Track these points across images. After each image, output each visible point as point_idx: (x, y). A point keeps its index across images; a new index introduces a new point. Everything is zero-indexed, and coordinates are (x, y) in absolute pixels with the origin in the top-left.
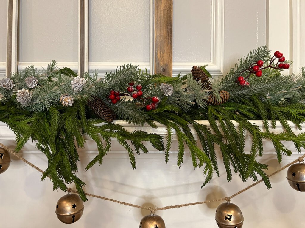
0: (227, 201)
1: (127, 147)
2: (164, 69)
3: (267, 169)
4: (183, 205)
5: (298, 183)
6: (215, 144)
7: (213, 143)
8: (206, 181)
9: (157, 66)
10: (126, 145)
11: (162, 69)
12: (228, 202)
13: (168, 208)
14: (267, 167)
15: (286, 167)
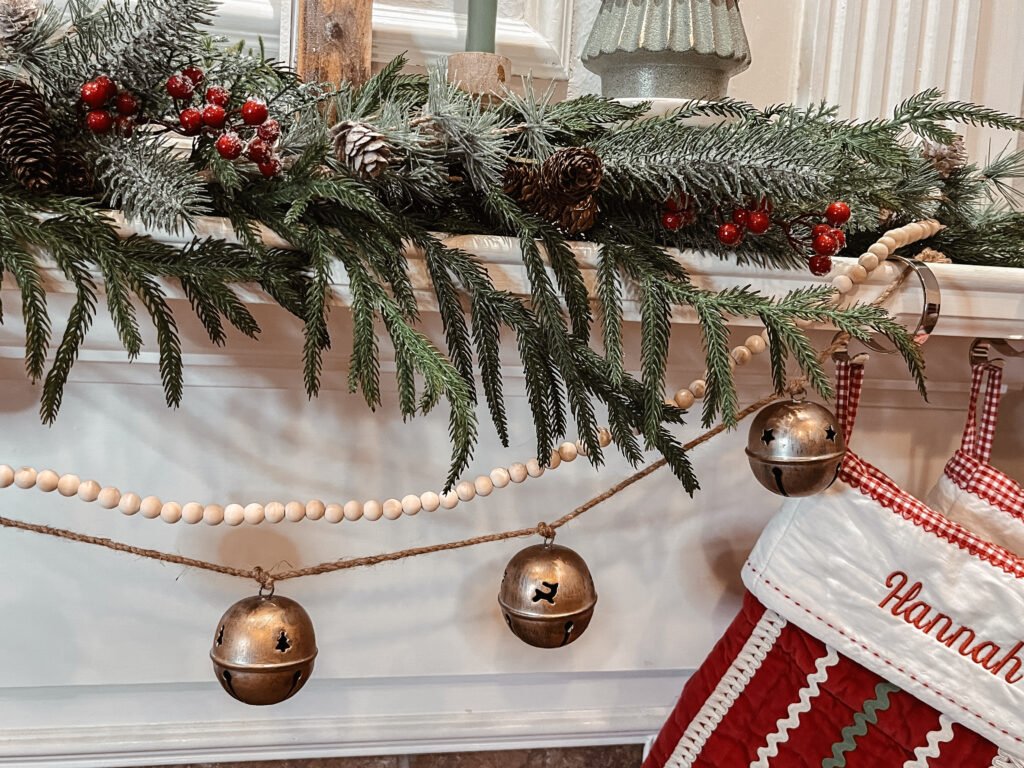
0: (543, 535)
1: (157, 309)
2: (336, 25)
3: (682, 422)
4: (386, 558)
5: (779, 466)
6: (502, 328)
7: (496, 326)
8: (454, 466)
9: (309, 13)
10: (156, 305)
11: (329, 25)
12: (549, 541)
13: (328, 570)
14: (682, 416)
15: (748, 411)
